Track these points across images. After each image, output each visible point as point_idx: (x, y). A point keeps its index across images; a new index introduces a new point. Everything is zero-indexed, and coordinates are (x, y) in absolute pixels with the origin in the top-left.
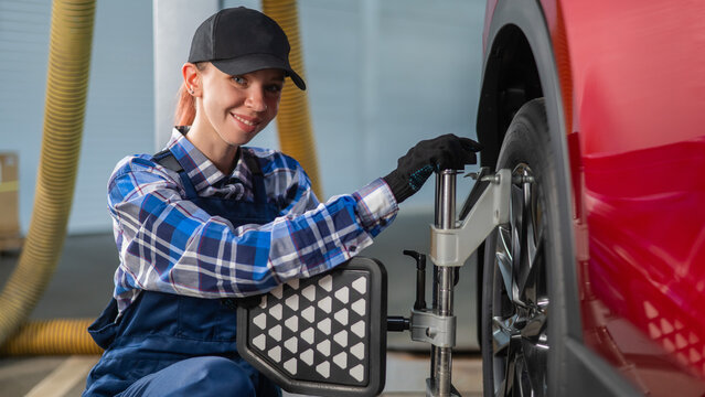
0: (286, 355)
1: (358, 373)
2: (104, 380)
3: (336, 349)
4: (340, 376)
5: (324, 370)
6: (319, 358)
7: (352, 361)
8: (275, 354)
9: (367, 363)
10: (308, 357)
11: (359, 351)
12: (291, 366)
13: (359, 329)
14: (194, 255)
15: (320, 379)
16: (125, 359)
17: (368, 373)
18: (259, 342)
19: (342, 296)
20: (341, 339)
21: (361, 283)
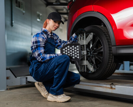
4: (76, 58)
6: (73, 56)
13: (78, 52)
19: (75, 48)
20: (76, 53)
21: (78, 47)
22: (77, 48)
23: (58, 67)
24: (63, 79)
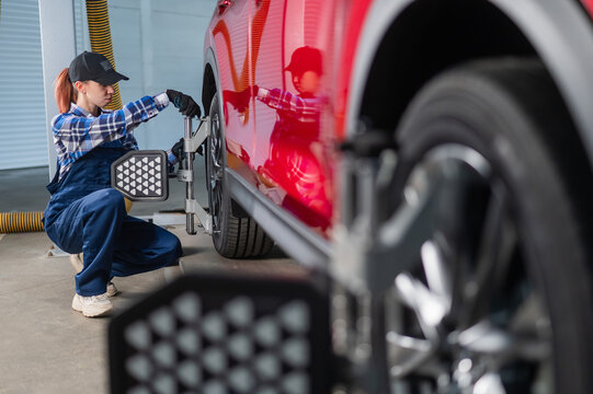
0: (131, 188)
1: (159, 192)
2: (56, 205)
3: (150, 184)
4: (152, 194)
5: (146, 192)
6: (144, 188)
7: (156, 188)
8: (127, 188)
9: (162, 188)
10: (139, 188)
11: (159, 184)
12: (133, 192)
13: (158, 176)
14: (98, 126)
15: (145, 196)
16: (64, 196)
17: (162, 192)
18: (120, 184)
19: (152, 164)
20: (152, 180)
21: (158, 160)
22: (156, 164)
23: (88, 223)
24: (106, 242)
